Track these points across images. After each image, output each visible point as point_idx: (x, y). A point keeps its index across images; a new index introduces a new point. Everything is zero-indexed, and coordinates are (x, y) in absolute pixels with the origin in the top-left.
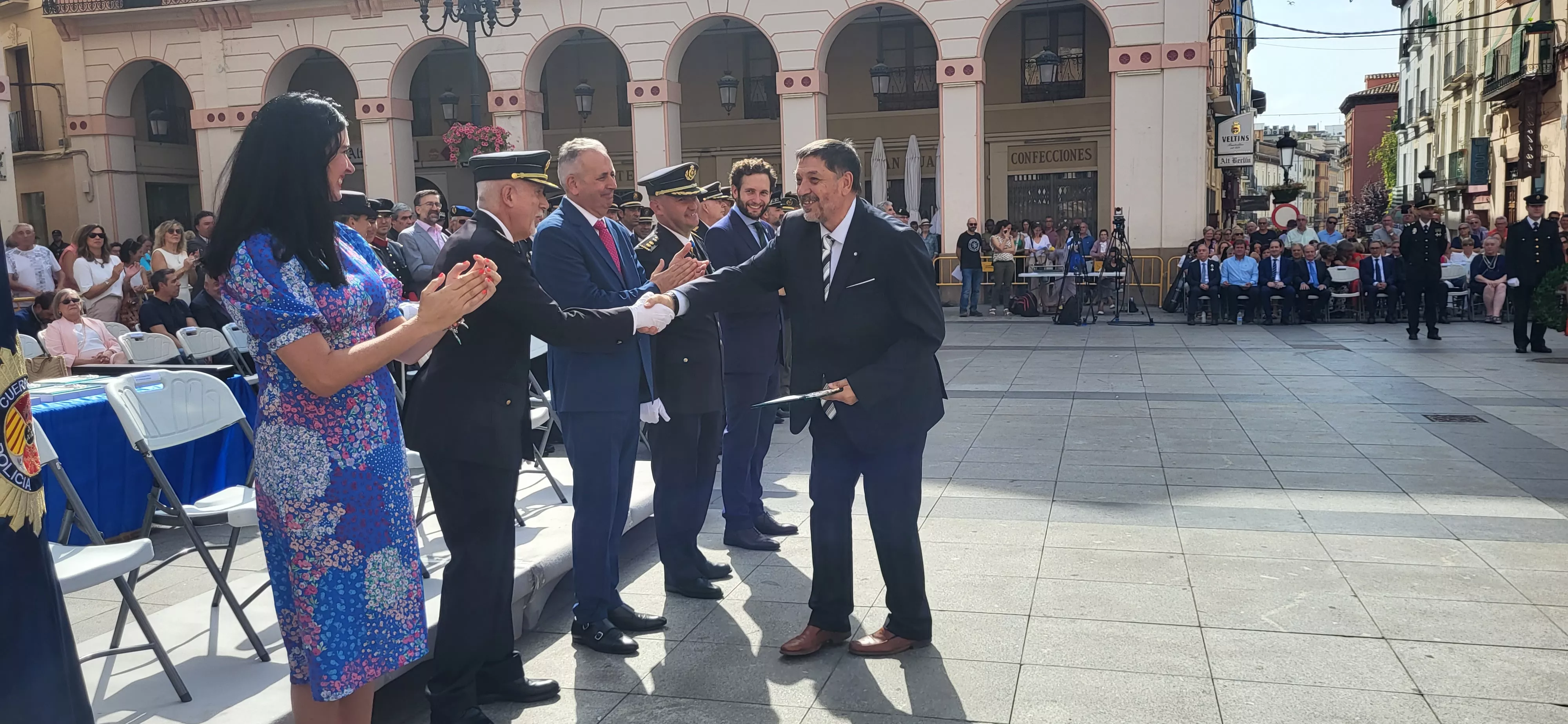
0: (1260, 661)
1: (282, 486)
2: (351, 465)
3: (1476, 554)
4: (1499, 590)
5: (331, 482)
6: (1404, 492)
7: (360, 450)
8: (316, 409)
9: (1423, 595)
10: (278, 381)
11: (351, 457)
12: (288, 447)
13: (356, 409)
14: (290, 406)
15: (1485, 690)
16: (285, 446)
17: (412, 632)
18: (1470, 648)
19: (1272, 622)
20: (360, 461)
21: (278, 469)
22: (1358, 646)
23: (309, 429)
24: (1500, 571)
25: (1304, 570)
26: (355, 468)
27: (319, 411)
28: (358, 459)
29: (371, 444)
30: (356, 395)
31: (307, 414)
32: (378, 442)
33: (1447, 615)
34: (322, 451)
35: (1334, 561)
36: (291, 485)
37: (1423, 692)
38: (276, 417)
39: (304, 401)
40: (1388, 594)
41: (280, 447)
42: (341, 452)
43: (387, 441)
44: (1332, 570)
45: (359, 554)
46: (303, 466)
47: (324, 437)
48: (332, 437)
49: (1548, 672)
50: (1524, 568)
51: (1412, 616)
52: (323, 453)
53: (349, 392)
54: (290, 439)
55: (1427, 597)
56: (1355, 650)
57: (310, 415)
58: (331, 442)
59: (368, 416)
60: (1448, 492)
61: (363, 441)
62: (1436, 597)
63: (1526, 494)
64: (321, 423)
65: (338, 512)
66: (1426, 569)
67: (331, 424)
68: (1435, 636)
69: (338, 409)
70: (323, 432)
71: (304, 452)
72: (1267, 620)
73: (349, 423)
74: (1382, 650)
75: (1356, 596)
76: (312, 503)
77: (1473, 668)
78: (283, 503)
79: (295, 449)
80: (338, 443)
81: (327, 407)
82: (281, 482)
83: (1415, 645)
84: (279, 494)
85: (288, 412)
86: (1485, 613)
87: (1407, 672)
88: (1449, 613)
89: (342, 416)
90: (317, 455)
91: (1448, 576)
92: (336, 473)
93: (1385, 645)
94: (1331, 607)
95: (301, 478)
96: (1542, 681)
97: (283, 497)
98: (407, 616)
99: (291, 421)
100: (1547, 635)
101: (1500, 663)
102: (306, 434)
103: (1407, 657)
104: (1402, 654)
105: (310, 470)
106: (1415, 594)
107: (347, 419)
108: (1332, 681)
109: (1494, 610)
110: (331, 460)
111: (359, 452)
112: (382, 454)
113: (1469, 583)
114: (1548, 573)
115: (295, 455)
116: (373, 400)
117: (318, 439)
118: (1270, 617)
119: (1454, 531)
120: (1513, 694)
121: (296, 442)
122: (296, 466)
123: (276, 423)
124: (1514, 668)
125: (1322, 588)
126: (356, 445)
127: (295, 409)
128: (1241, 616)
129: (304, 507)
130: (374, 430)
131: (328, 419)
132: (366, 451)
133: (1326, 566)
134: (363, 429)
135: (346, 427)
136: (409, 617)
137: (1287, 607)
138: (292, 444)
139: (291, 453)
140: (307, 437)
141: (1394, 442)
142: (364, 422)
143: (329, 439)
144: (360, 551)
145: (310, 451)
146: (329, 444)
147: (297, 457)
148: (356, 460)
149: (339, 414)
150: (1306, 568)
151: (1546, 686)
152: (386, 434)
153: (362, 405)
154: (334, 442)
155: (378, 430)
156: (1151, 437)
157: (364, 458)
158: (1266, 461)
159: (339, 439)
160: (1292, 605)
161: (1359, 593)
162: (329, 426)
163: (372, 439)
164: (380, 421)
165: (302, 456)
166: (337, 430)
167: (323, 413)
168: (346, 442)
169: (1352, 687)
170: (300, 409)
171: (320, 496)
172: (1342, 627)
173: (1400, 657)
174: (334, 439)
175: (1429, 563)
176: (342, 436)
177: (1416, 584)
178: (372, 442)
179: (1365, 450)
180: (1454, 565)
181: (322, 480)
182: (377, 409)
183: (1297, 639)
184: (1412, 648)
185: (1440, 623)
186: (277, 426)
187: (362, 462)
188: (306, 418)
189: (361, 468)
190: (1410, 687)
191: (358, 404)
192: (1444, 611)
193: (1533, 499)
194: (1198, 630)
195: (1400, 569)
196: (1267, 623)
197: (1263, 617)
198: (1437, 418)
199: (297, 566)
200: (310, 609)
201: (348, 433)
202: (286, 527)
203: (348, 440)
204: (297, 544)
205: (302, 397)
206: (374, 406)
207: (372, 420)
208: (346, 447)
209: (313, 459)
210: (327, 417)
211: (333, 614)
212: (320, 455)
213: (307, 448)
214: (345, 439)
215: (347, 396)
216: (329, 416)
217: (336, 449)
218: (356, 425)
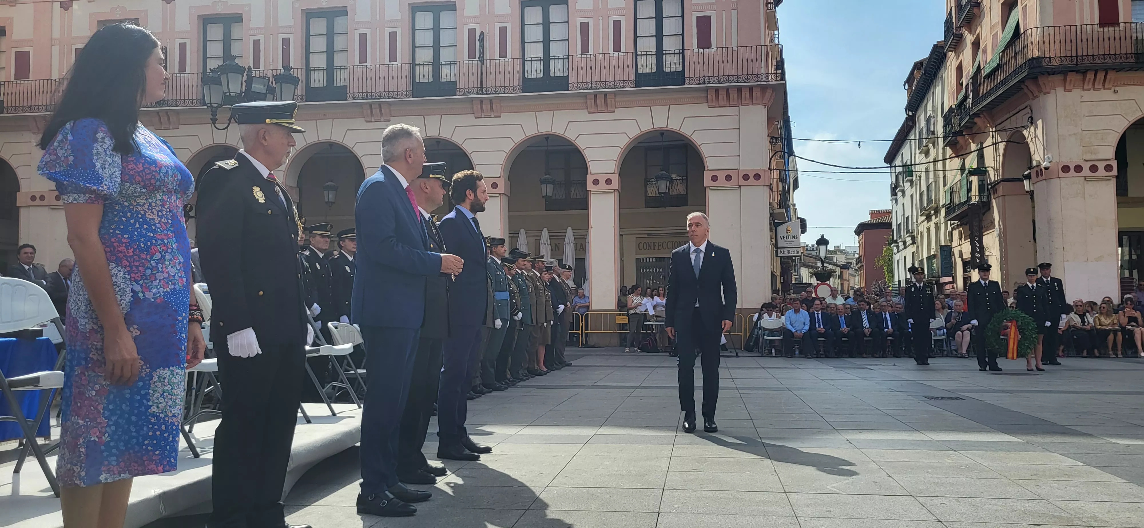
0: (828, 508)
2: (149, 297)
3: (967, 457)
4: (984, 473)
6: (916, 430)
7: (159, 287)
8: (125, 250)
9: (935, 476)
11: (150, 291)
13: (158, 256)
15: (982, 519)
18: (969, 500)
19: (835, 489)
20: (158, 295)
22: (894, 500)
23: (118, 265)
24: (984, 464)
26: (152, 300)
27: (128, 252)
29: (169, 284)
30: (159, 245)
31: (118, 254)
32: (174, 284)
33: (952, 484)
34: (126, 283)
35: (873, 461)
37: (941, 520)
39: (117, 243)
40: (912, 476)
42: (142, 286)
44: (872, 465)
45: (147, 368)
47: (129, 273)
48: (135, 274)
49: (1022, 509)
50: (1000, 463)
51: (929, 485)
52: (126, 285)
53: (154, 241)
55: (938, 476)
56: (893, 502)
57: (120, 255)
58: (134, 277)
59: (167, 263)
60: (945, 430)
61: (162, 281)
62: (944, 477)
63: (996, 431)
64: (128, 261)
65: (134, 332)
66: (935, 464)
67: (136, 264)
68: (945, 494)
69: (144, 253)
70: (129, 269)
72: (831, 488)
73: (151, 265)
74: (911, 502)
75: (890, 477)
77: (973, 509)
80: (140, 279)
83: (933, 499)
86: (978, 484)
87: (930, 511)
88: (954, 484)
89: (146, 259)
90: (122, 286)
91: (951, 467)
92: (136, 302)
93: (913, 499)
94: (874, 482)
96: (1020, 514)
100: (1019, 492)
101: (991, 506)
102: (115, 269)
103: (928, 505)
106: (930, 475)
107: (150, 262)
108: (879, 516)
109: (983, 482)
110: (133, 291)
111: (158, 289)
113: (965, 470)
114: (1016, 465)
116: (172, 251)
117: (124, 274)
119: (951, 447)
120: (1001, 520)
124: (1000, 508)
125: (866, 473)
126: (155, 283)
127: (108, 249)
128: (812, 486)
131: (134, 259)
132: (164, 289)
135: (148, 268)
137: (844, 482)
140: (115, 271)
141: (906, 408)
142: (164, 267)
143: (133, 275)
144: (148, 366)
145: (117, 283)
146: (133, 279)
148: (154, 295)
149: (144, 257)
152: (181, 280)
153: (163, 253)
154: (137, 278)
155: (173, 275)
157: (162, 294)
159: (142, 276)
160: (847, 481)
161: (892, 475)
162: (134, 265)
163: (170, 281)
164: (174, 269)
166: (140, 269)
167: (131, 254)
168: (146, 279)
170: (112, 249)
172: (887, 491)
173: (924, 504)
174: (137, 275)
175: (937, 462)
176: (145, 274)
177: (929, 471)
180: (954, 462)
181: (123, 306)
182: (175, 259)
183: (853, 497)
184: (931, 500)
185: (948, 488)
187: (159, 297)
188: (115, 255)
189: (159, 301)
190: (932, 518)
191: (160, 252)
192: (950, 483)
193: (1000, 433)
194: (784, 494)
195: (918, 464)
196: (830, 490)
197: (828, 487)
198: (932, 398)
199: (95, 372)
200: (100, 407)
201: (150, 273)
202: (89, 340)
203: (149, 278)
204: (97, 355)
205: (115, 240)
206: (173, 256)
207: (170, 267)
208: (146, 284)
209: (117, 289)
210: (133, 258)
211: (118, 412)
212: (124, 287)
213: (115, 280)
214: (146, 276)
215: (152, 244)
216: (135, 257)
217: (138, 283)
218: (157, 267)
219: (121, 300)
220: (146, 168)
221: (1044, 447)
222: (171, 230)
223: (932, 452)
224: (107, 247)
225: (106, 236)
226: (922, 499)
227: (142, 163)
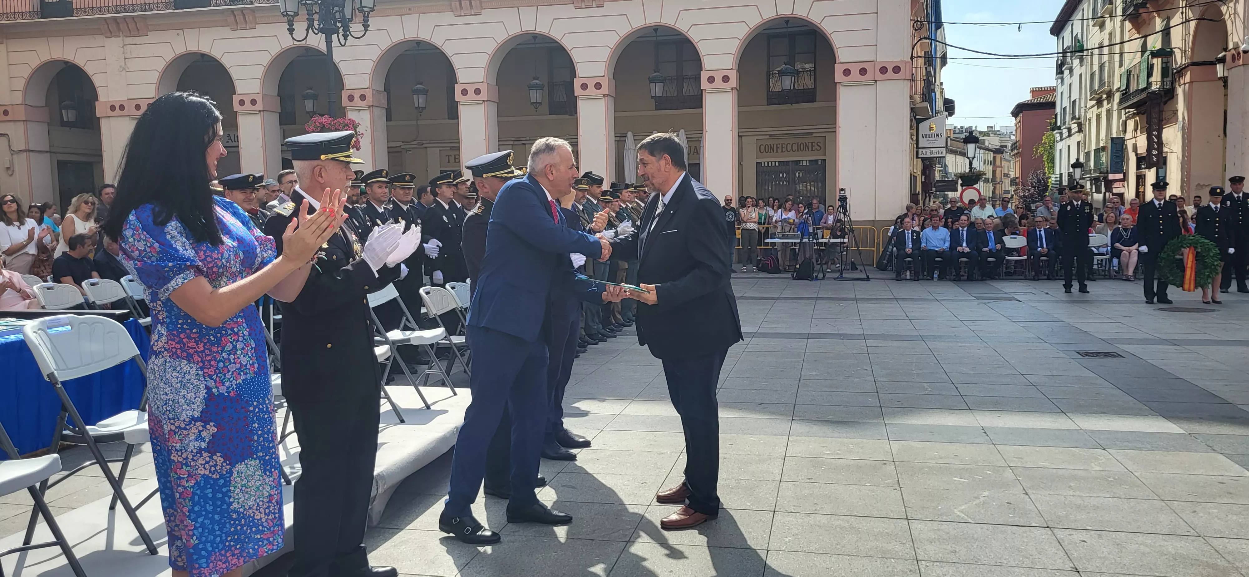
0: (953, 546)
1: (166, 408)
2: (224, 392)
3: (1118, 460)
4: (1135, 489)
5: (206, 405)
6: (1063, 412)
7: (231, 380)
8: (195, 345)
9: (1078, 493)
10: (165, 323)
11: (223, 385)
12: (172, 376)
13: (229, 347)
14: (174, 343)
15: (1126, 568)
16: (169, 375)
17: (272, 529)
18: (1114, 535)
19: (962, 515)
20: (231, 389)
21: (163, 394)
22: (1028, 533)
23: (189, 362)
24: (1136, 474)
25: (986, 473)
26: (226, 394)
27: (198, 347)
28: (230, 387)
29: (241, 375)
30: (230, 335)
31: (188, 350)
32: (246, 374)
33: (1096, 508)
34: (199, 380)
35: (1010, 467)
36: (173, 407)
37: (1079, 570)
38: (163, 352)
39: (186, 339)
40: (1051, 493)
41: (165, 376)
42: (215, 381)
43: (255, 373)
44: (1008, 474)
45: (227, 464)
46: (183, 392)
47: (202, 369)
48: (208, 369)
49: (1173, 552)
50: (1154, 471)
51: (1069, 509)
52: (200, 382)
53: (224, 332)
54: (174, 370)
55: (1081, 494)
56: (1026, 537)
57: (190, 351)
58: (207, 373)
59: (239, 352)
60: (1096, 412)
61: (235, 373)
62: (1087, 495)
63: (1155, 413)
64: (200, 357)
65: (211, 430)
66: (1080, 473)
67: (208, 358)
68: (1087, 525)
69: (214, 346)
70: (201, 364)
71: (185, 380)
72: (958, 513)
73: (223, 357)
74: (1047, 536)
75: (1027, 494)
76: (190, 422)
77: (1117, 550)
78: (166, 422)
79: (178, 377)
80: (213, 373)
81: (205, 344)
82: (165, 404)
83: (1072, 533)
84: (164, 414)
85: (172, 348)
86: (1125, 507)
87: (1067, 553)
88: (1098, 507)
89: (217, 352)
90: (196, 383)
91: (1097, 478)
92: (210, 398)
93: (1050, 532)
94: (1007, 503)
95: (181, 401)
96: (1169, 560)
97: (167, 417)
98: (268, 516)
99: (175, 356)
100: (1172, 524)
101: (1137, 545)
102: (187, 366)
103: (1066, 543)
104: (1063, 540)
105: (189, 395)
106: (1071, 493)
107: (222, 354)
108: (1009, 561)
109: (1132, 504)
110: (207, 388)
111: (231, 382)
112: (249, 383)
113: (1112, 484)
114: (1172, 475)
115: (177, 383)
116: (244, 339)
117: (196, 370)
118: (962, 511)
119: (1101, 442)
120: (1147, 571)
121: (178, 372)
122: (177, 392)
123: (163, 357)
124: (1147, 550)
125: (1001, 488)
126: (228, 376)
127: (179, 345)
128: (939, 510)
129: (183, 426)
130: (244, 364)
131: (205, 354)
132: (236, 381)
133: (1004, 471)
134: (235, 363)
135: (220, 361)
136: (270, 517)
137: (974, 503)
138: (175, 374)
139: (174, 381)
140: (187, 368)
141: (1055, 373)
142: (236, 357)
143: (206, 370)
144: (227, 462)
145: (190, 380)
146: (206, 375)
147: (179, 385)
148: (228, 388)
149: (215, 350)
150: (989, 472)
151: (1172, 564)
152: (254, 367)
153: (234, 343)
154: (210, 373)
155: (247, 364)
156: (868, 369)
157: (235, 387)
158: (957, 388)
159: (215, 370)
160: (977, 501)
161: (1029, 492)
162: (206, 360)
163: (242, 371)
164: (249, 357)
165: (183, 384)
166: (213, 363)
167: (202, 349)
168: (220, 373)
169: (1024, 565)
170: (182, 345)
171: (196, 416)
172: (1016, 519)
173: (1061, 542)
174: (210, 370)
175: (1082, 468)
176: (217, 368)
177: (1072, 484)
178: (242, 373)
179: (1033, 379)
180: (1101, 469)
181: (198, 403)
182: (247, 347)
183: (982, 528)
184: (1070, 535)
185: (1091, 515)
186: (163, 359)
187: (233, 390)
188: (186, 352)
189: (232, 394)
190: (1069, 565)
191: (231, 342)
192: (1094, 505)
193: (1160, 418)
194: (906, 522)
195: (1060, 472)
196: (959, 516)
197: (956, 511)
198: (1086, 354)
199: (176, 474)
200: (186, 509)
201: (222, 366)
202: (169, 441)
203: (221, 371)
204: (177, 456)
205: (184, 335)
206: (245, 344)
207: (242, 356)
208: (220, 378)
209: (191, 386)
210: (204, 352)
211: (204, 513)
212: (198, 384)
213: (187, 377)
214: (219, 370)
215: (222, 335)
216: (206, 351)
217: (211, 379)
218: (229, 359)
219: (195, 398)
220: (208, 256)
221: (1208, 443)
222: (240, 316)
223: (1077, 450)
224: (177, 343)
225: (175, 332)
226: (1060, 534)
227: (204, 251)
